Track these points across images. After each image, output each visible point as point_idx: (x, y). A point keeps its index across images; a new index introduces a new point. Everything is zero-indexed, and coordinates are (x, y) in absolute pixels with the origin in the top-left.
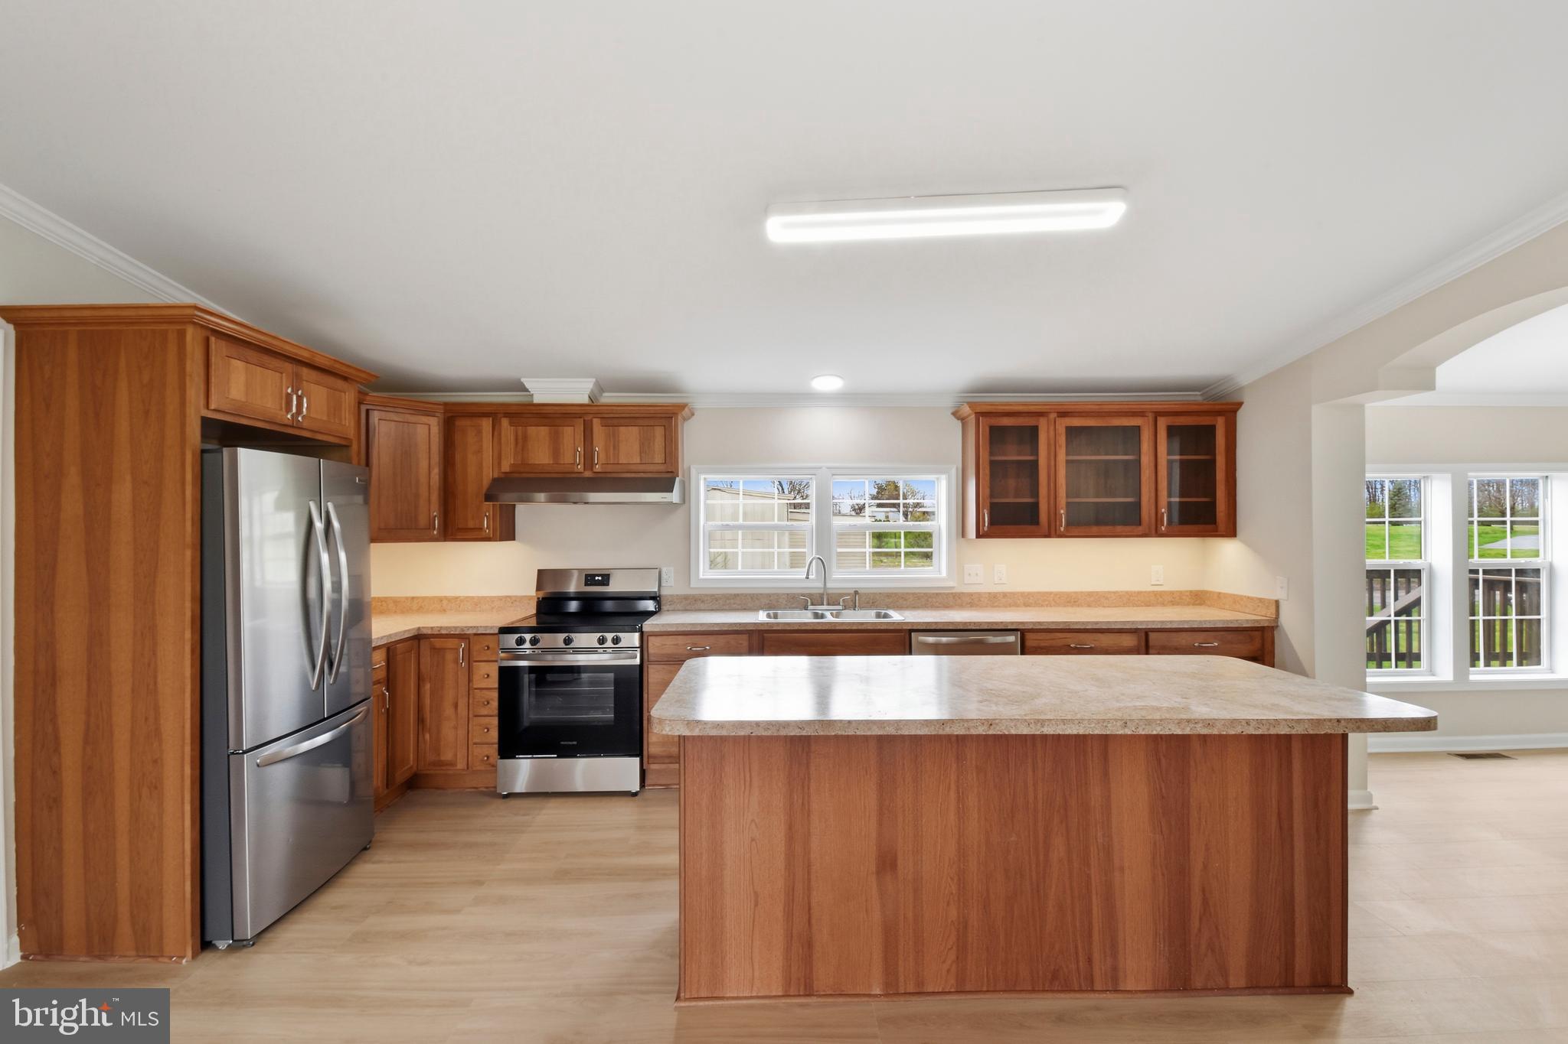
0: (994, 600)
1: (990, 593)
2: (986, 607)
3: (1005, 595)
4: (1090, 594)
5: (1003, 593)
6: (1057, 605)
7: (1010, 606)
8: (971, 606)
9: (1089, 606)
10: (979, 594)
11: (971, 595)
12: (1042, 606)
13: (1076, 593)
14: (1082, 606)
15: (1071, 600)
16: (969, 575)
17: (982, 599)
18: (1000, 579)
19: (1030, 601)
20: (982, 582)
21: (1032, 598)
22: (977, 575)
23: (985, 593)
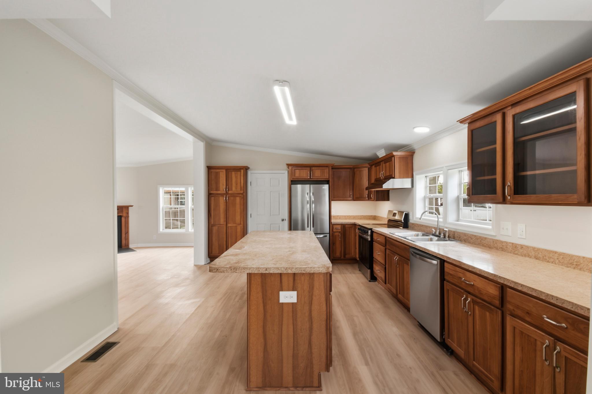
1: (513, 244)
3: (522, 247)
7: (525, 256)
11: (502, 242)
12: (548, 262)
16: (503, 229)
17: (509, 247)
18: (521, 235)
19: (539, 256)
20: (511, 235)
21: (540, 253)
22: (507, 229)
23: (510, 243)
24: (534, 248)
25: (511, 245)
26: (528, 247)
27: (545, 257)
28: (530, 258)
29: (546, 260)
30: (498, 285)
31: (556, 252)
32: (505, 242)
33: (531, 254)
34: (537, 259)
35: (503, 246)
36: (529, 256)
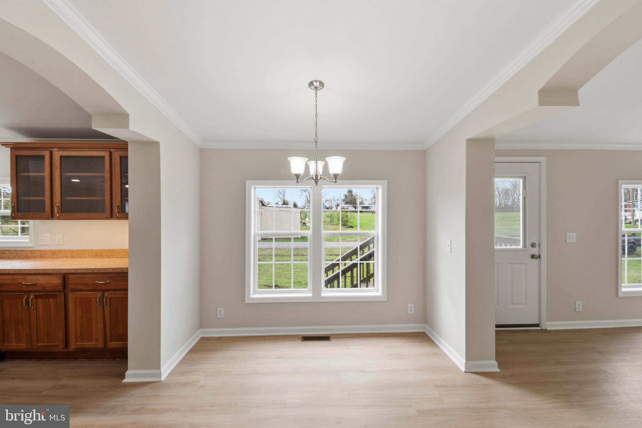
0: (54, 254)
1: (51, 250)
2: (50, 258)
4: (109, 251)
5: (59, 250)
6: (90, 257)
8: (41, 258)
9: (108, 257)
10: (45, 251)
11: (40, 251)
12: (81, 257)
13: (101, 250)
14: (104, 257)
15: (98, 254)
16: (41, 240)
17: (47, 254)
18: (58, 243)
19: (74, 255)
20: (49, 244)
21: (75, 253)
22: (45, 240)
23: (49, 250)
24: (70, 251)
25: (50, 252)
26: (65, 251)
27: (79, 255)
28: (67, 258)
29: (80, 256)
30: (61, 276)
31: (86, 250)
32: (44, 250)
33: (67, 255)
34: (72, 258)
35: (42, 254)
36: (67, 257)
